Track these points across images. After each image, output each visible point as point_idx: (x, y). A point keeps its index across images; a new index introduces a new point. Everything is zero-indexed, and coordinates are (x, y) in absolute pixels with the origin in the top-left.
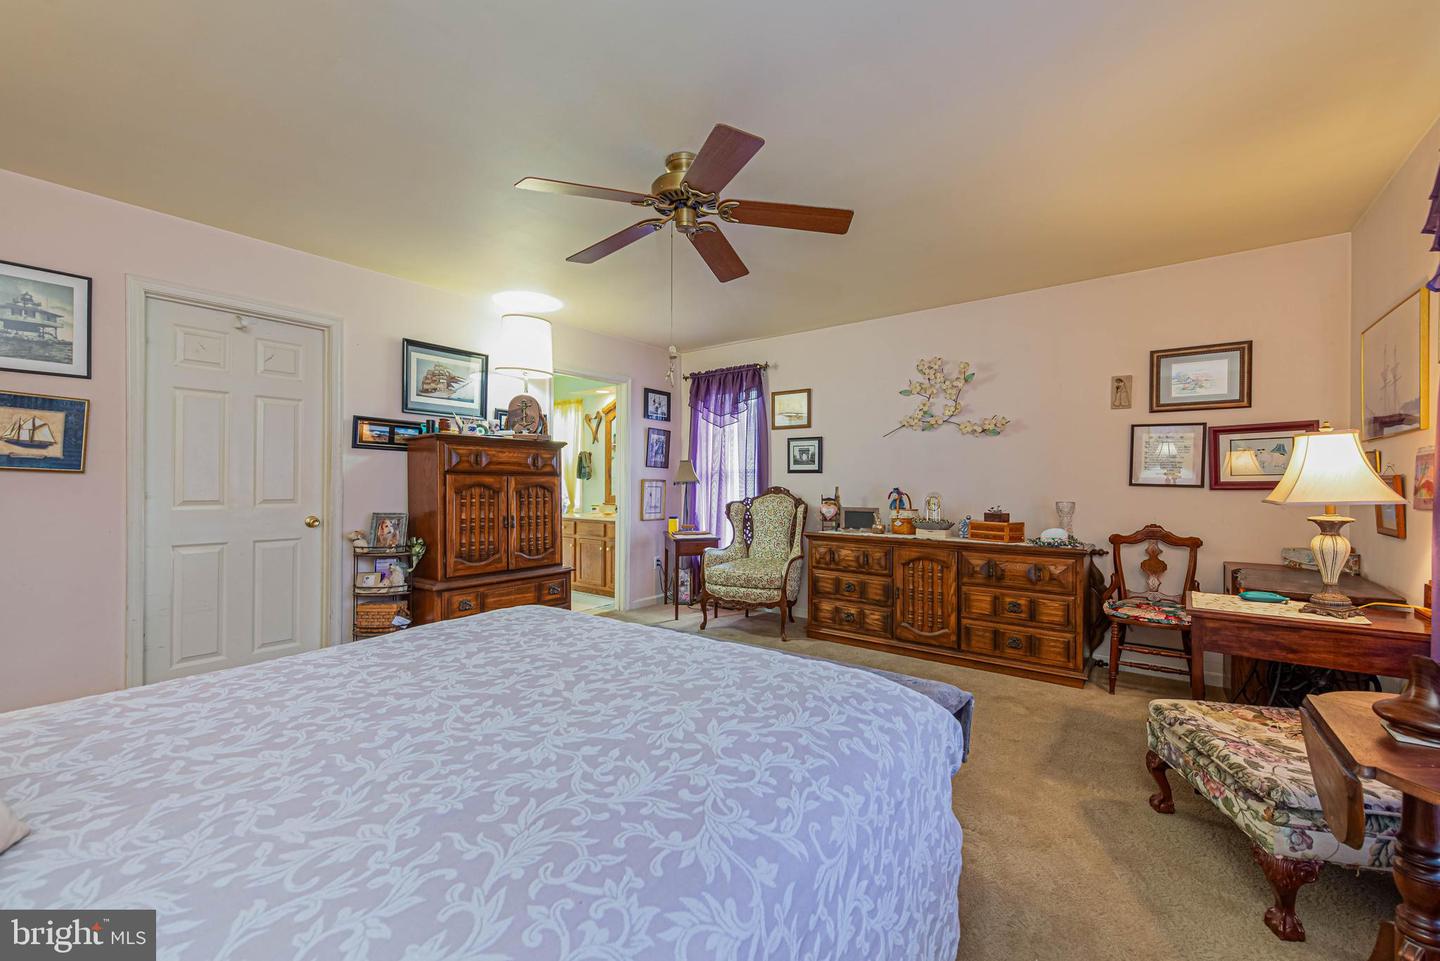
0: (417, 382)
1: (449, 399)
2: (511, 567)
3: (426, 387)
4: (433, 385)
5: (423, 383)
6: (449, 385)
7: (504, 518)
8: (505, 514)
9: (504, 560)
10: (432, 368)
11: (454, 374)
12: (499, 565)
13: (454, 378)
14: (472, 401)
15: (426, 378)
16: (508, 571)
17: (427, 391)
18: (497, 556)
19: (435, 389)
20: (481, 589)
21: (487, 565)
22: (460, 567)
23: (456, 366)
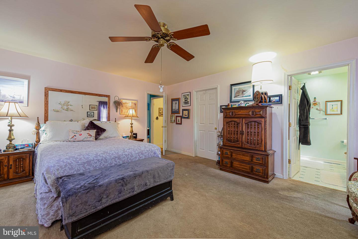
0: (234, 94)
1: (242, 97)
2: (243, 147)
3: (236, 95)
4: (238, 94)
5: (236, 94)
6: (242, 93)
7: (241, 131)
8: (241, 130)
9: (241, 144)
10: (238, 90)
11: (244, 89)
12: (239, 145)
13: (244, 91)
14: (250, 96)
15: (236, 93)
16: (242, 148)
17: (236, 96)
18: (238, 142)
19: (239, 95)
20: (232, 151)
21: (235, 144)
22: (227, 143)
23: (245, 87)
